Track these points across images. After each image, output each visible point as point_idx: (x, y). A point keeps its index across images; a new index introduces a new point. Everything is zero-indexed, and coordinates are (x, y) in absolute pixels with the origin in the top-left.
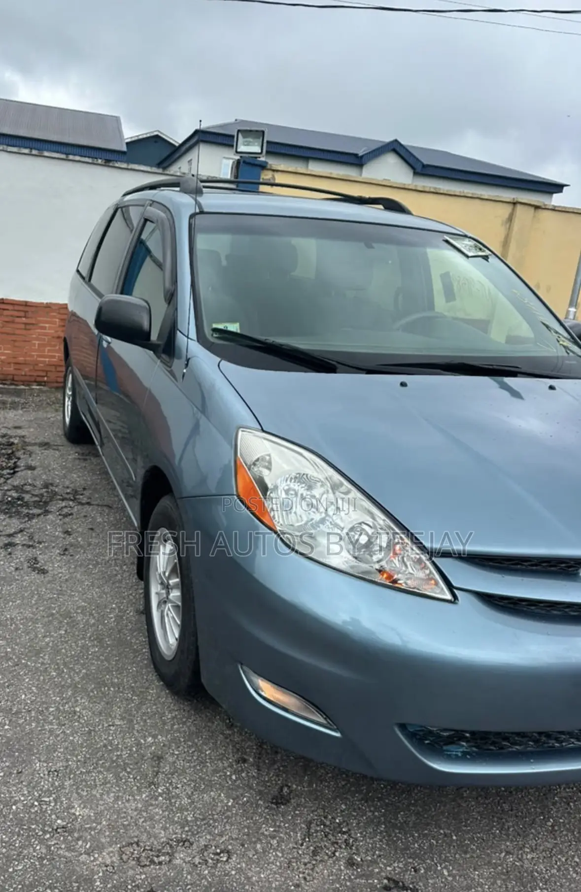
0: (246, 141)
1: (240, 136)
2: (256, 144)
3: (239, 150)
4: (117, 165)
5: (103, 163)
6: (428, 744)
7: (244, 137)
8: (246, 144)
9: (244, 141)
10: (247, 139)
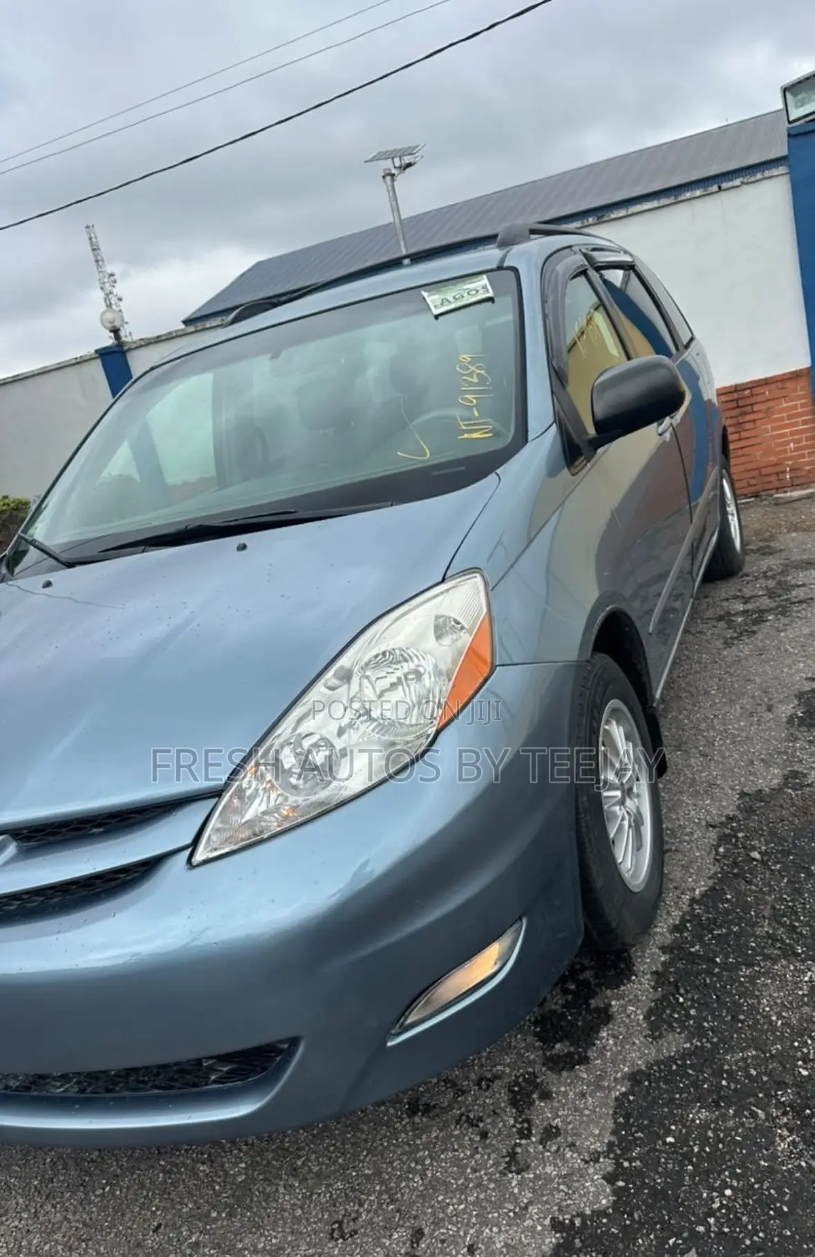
0: (799, 101)
1: (788, 95)
2: (814, 97)
3: (791, 119)
4: (613, 216)
5: (596, 221)
7: (795, 95)
8: (799, 104)
9: (796, 103)
10: (800, 97)
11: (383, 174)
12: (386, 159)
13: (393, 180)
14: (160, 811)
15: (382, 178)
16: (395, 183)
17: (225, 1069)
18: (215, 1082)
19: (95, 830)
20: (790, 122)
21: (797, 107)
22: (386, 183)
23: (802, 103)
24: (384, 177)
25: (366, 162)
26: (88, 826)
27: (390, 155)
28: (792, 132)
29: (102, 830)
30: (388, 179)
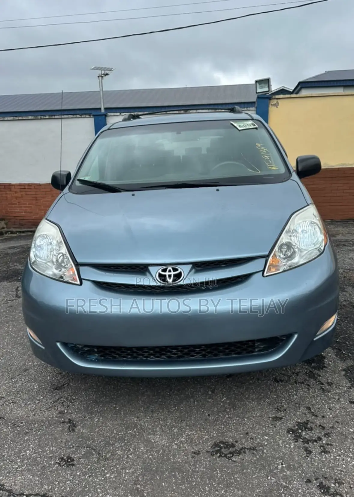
1: (257, 84)
2: (266, 86)
3: (257, 92)
5: (184, 112)
6: (80, 354)
7: (260, 84)
9: (260, 87)
10: (261, 85)
11: (98, 75)
12: (100, 70)
13: (102, 79)
14: (245, 261)
15: (97, 77)
16: (103, 80)
17: (262, 347)
18: (257, 352)
19: (223, 265)
20: (257, 93)
21: (260, 88)
22: (99, 79)
23: (262, 88)
24: (98, 77)
25: (91, 69)
26: (221, 264)
27: (101, 69)
28: (259, 96)
29: (225, 265)
30: (100, 78)
